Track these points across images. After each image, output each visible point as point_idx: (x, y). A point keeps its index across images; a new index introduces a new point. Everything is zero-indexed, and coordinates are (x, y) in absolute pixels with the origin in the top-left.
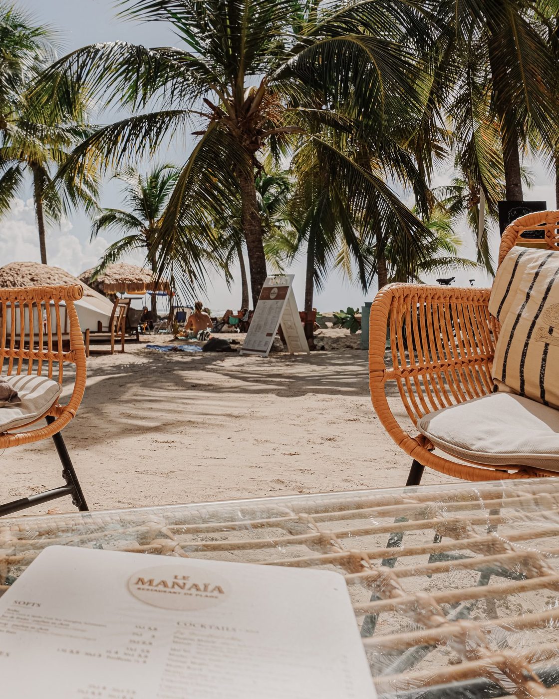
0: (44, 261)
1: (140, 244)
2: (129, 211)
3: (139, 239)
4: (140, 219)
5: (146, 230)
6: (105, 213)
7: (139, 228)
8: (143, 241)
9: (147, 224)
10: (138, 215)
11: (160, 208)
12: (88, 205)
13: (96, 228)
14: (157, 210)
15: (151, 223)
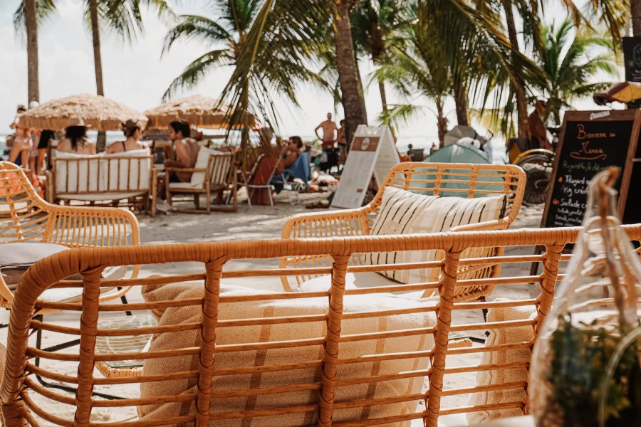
0: (100, 92)
1: (228, 61)
2: (214, 18)
3: (226, 55)
4: (227, 29)
5: (235, 44)
6: (183, 21)
7: (227, 41)
8: (230, 58)
9: (236, 36)
10: (226, 24)
11: (252, 16)
12: (161, 9)
13: (169, 40)
14: (249, 19)
15: (241, 35)
